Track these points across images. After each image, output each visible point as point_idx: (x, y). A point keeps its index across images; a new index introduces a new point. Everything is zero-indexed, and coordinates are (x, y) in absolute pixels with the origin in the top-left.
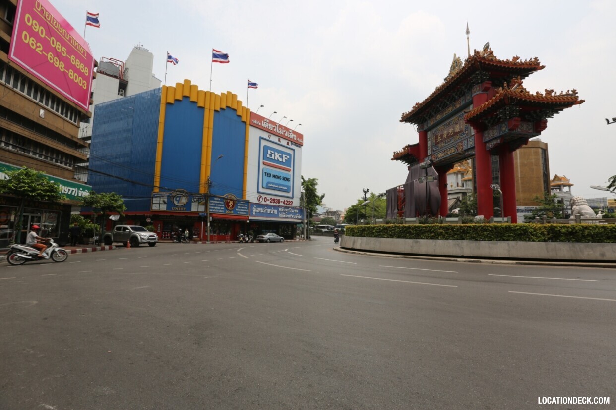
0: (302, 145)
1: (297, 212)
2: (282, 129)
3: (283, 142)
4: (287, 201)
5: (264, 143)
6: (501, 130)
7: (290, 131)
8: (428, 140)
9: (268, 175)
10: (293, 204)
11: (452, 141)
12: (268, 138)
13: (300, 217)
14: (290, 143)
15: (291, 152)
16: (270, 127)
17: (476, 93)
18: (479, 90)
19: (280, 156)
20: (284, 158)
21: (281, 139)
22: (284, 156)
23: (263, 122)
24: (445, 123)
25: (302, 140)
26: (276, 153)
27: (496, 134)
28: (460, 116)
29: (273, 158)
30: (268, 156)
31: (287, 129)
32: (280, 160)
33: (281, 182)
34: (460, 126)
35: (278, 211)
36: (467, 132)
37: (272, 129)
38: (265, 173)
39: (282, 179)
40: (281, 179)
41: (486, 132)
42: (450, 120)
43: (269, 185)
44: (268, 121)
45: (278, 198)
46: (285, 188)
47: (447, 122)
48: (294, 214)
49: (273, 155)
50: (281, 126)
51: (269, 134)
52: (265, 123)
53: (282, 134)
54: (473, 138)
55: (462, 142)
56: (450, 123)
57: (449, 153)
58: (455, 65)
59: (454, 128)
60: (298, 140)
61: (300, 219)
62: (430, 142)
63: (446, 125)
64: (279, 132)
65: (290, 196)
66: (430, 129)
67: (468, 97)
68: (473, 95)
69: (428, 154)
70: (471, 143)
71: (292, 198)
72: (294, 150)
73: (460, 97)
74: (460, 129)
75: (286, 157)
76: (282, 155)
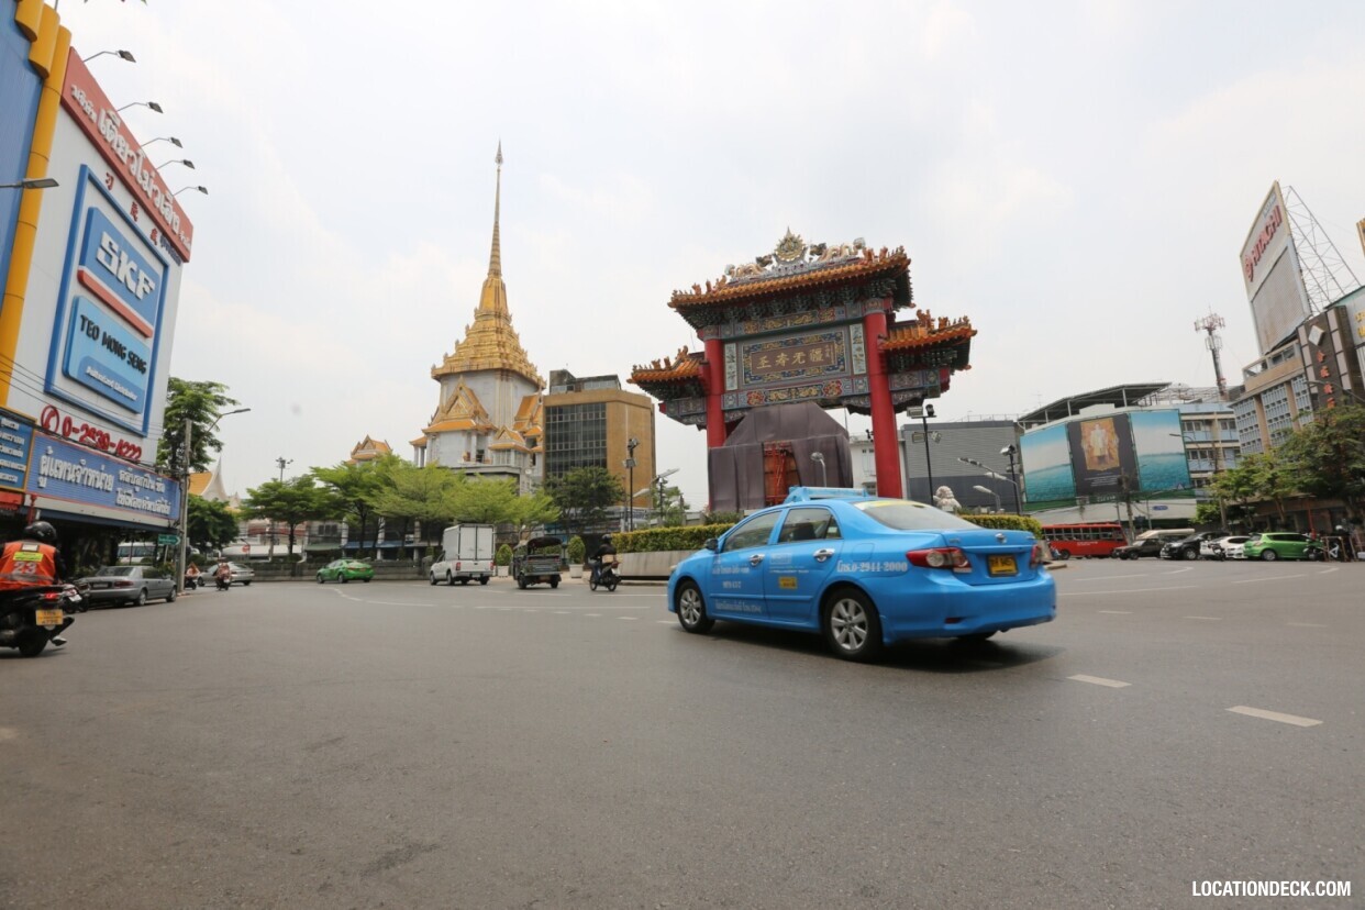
0: (186, 260)
1: (163, 490)
2: (151, 177)
3: (145, 225)
4: (127, 445)
5: (92, 198)
6: (926, 380)
7: (168, 194)
8: (727, 360)
9: (93, 332)
10: (142, 459)
11: (804, 376)
12: (105, 186)
13: (165, 509)
14: (159, 235)
15: (159, 269)
16: (124, 151)
17: (874, 312)
18: (881, 308)
19: (132, 270)
20: (142, 284)
21: (139, 209)
22: (142, 275)
23: (103, 113)
24: (784, 339)
25: (190, 242)
26: (124, 257)
27: (918, 383)
28: (824, 337)
29: (113, 268)
30: (101, 256)
31: (163, 187)
32: (132, 285)
33: (121, 366)
34: (823, 352)
35: (118, 482)
36: (842, 367)
37: (125, 159)
38: (84, 318)
39: (127, 359)
40: (122, 356)
41: (895, 376)
42: (797, 337)
43: (89, 370)
44: (118, 123)
45: (105, 428)
46: (131, 395)
47: (790, 338)
48: (154, 494)
49: (115, 258)
50: (147, 164)
51: (111, 173)
52: (109, 122)
53: (146, 192)
54: (865, 379)
55: (838, 382)
56: (795, 342)
57: (801, 395)
58: (790, 245)
59: (807, 353)
60: (182, 237)
61: (166, 516)
62: (734, 365)
63: (786, 343)
64: (140, 181)
65: (138, 427)
66: (737, 340)
67: (854, 312)
68: (869, 312)
69: (729, 388)
70: (861, 387)
71: (141, 436)
72: (166, 267)
73: (831, 306)
74: (823, 357)
75: (146, 281)
76: (138, 272)
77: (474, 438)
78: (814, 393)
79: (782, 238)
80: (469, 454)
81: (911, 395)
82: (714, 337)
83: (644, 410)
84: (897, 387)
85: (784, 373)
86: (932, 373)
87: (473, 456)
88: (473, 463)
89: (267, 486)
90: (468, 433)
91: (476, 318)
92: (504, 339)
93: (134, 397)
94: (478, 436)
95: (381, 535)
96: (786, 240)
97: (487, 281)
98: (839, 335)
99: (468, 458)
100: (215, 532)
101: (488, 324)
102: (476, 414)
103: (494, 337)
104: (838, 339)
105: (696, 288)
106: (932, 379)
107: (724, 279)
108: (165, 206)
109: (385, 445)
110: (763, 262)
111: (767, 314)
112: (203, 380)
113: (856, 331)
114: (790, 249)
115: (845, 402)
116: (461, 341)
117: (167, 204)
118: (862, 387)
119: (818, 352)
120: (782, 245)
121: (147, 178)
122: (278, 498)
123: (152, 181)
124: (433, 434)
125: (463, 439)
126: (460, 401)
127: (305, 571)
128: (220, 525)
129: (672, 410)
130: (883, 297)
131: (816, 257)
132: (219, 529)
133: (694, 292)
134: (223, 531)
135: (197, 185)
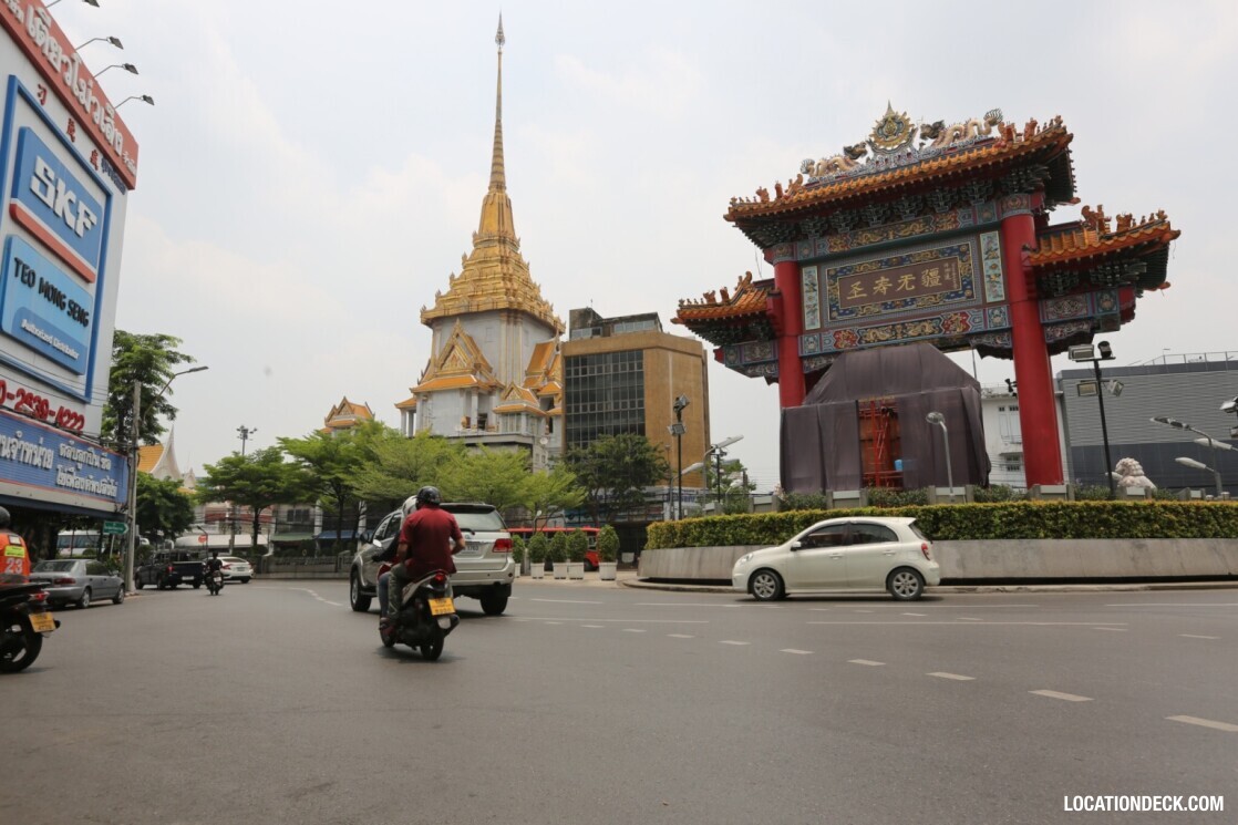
0: (131, 187)
1: (109, 467)
2: (88, 87)
3: (84, 147)
4: (68, 412)
5: (22, 116)
6: (1099, 305)
7: (108, 106)
8: (805, 288)
9: (28, 277)
10: (86, 429)
11: (914, 307)
12: (37, 101)
13: (111, 490)
14: (100, 158)
15: (100, 199)
17: (1016, 212)
18: (1027, 207)
19: (70, 201)
20: (82, 218)
21: (77, 127)
22: (82, 207)
23: (32, 12)
24: (884, 257)
25: (135, 165)
26: (62, 185)
27: (1084, 311)
28: (943, 252)
29: (49, 200)
30: (36, 185)
31: (103, 99)
32: (71, 219)
34: (942, 273)
35: (59, 457)
36: (968, 293)
37: (58, 66)
38: (18, 261)
39: (67, 308)
40: (62, 305)
41: (1050, 303)
42: (904, 254)
43: (25, 323)
44: (49, 23)
45: (43, 392)
47: (893, 255)
48: (99, 472)
49: (51, 188)
50: (84, 71)
51: (44, 84)
52: (39, 21)
53: (84, 106)
54: (1004, 309)
55: (963, 314)
56: (901, 261)
57: (910, 333)
58: (892, 126)
59: (918, 276)
60: (127, 159)
61: (112, 499)
62: (815, 295)
63: (888, 263)
64: (77, 93)
65: (81, 392)
66: (819, 261)
67: (986, 215)
68: (1008, 214)
69: (808, 327)
70: (997, 320)
71: (83, 402)
72: (108, 196)
73: (952, 209)
74: (940, 281)
75: (87, 215)
76: (78, 203)
77: (475, 399)
78: (928, 330)
79: (880, 119)
80: (468, 419)
81: (1074, 329)
82: (788, 258)
83: (692, 358)
84: (1053, 318)
85: (885, 304)
86: (1106, 296)
87: (474, 422)
88: (473, 431)
89: (227, 462)
90: (467, 392)
91: (475, 245)
92: (511, 271)
93: (76, 355)
94: (480, 396)
95: (362, 523)
96: (886, 121)
97: (488, 196)
98: (964, 249)
99: (467, 424)
100: (166, 518)
101: (490, 252)
102: (477, 368)
103: (499, 269)
104: (963, 254)
105: (762, 193)
106: (1107, 305)
107: (800, 178)
108: (105, 122)
109: (366, 409)
110: (853, 153)
111: (859, 224)
112: (152, 333)
113: (990, 241)
114: (891, 132)
115: (974, 341)
116: (457, 276)
117: (108, 119)
118: (999, 319)
119: (934, 273)
120: (881, 127)
121: (84, 88)
122: (241, 476)
123: (90, 92)
124: (423, 395)
125: (460, 400)
126: (457, 352)
127: (272, 567)
128: (173, 509)
129: (731, 358)
130: (1030, 192)
131: (929, 142)
132: (171, 515)
133: (759, 199)
134: (176, 517)
135: (141, 95)
